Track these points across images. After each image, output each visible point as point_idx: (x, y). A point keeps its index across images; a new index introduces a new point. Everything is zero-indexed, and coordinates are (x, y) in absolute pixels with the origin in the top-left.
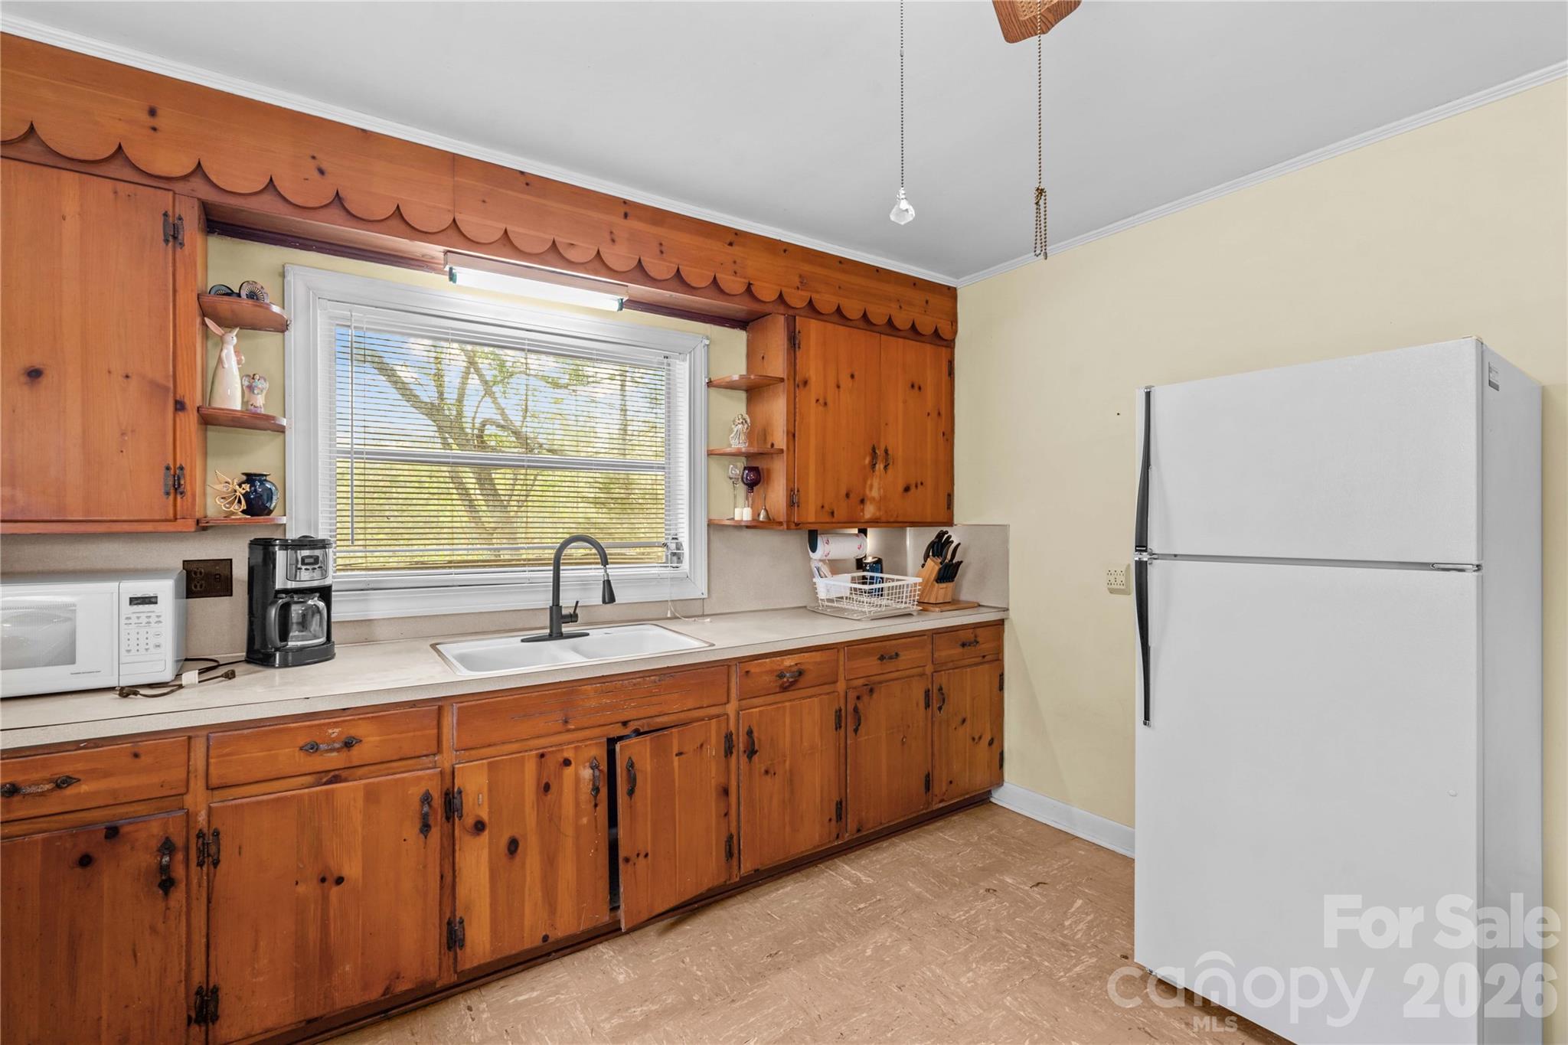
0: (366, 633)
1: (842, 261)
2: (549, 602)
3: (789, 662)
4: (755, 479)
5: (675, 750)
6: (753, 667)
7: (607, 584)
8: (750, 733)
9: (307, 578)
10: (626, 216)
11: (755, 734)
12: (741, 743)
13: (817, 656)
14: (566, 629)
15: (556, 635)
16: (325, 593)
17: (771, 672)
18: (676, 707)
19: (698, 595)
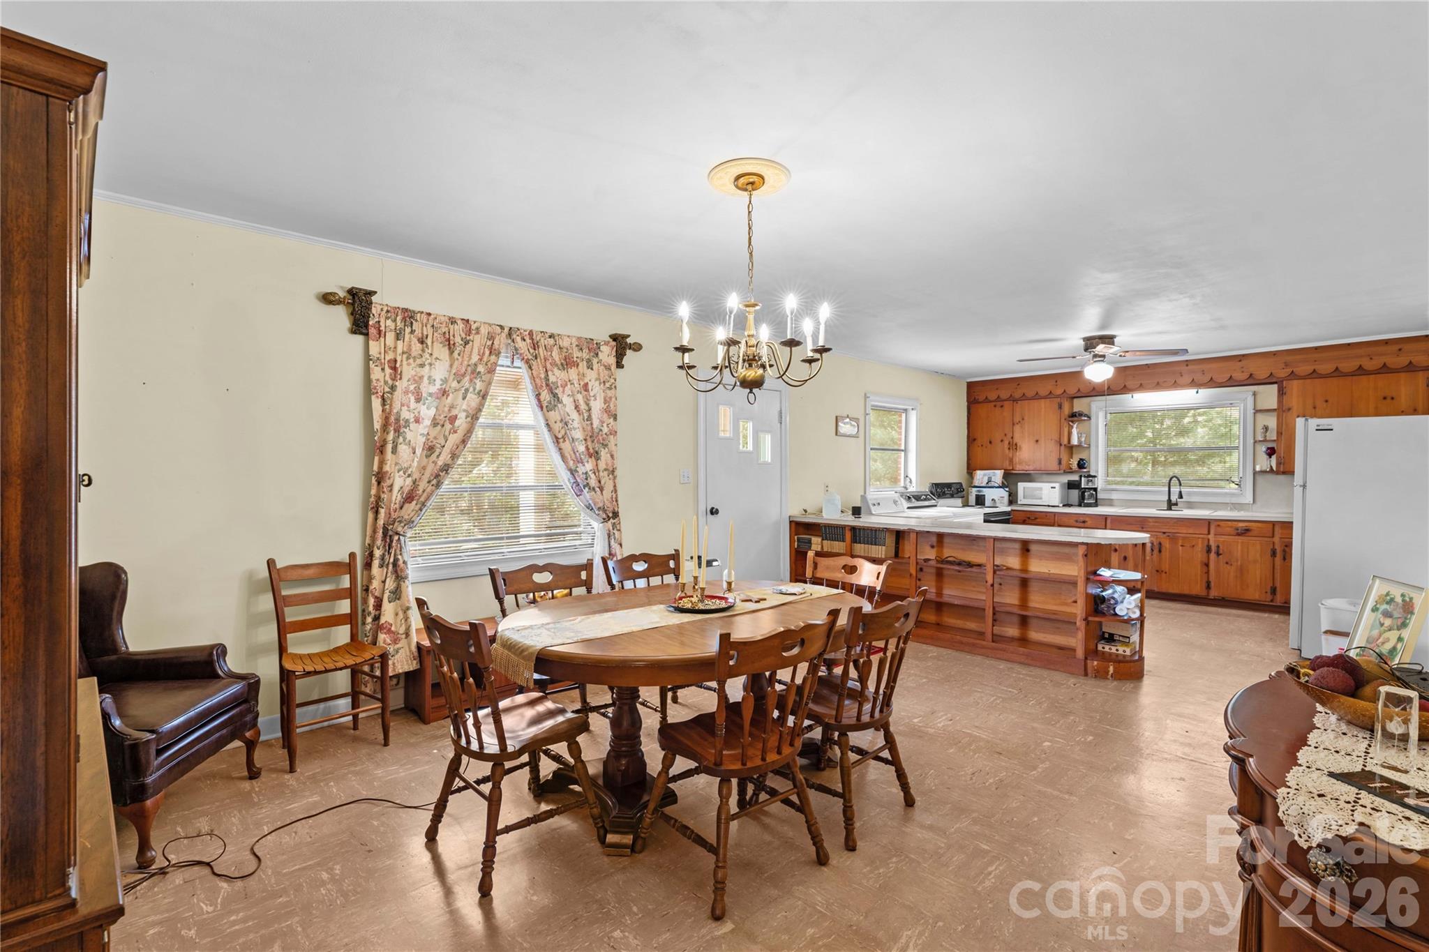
0: (1110, 503)
1: (1316, 348)
2: (1166, 498)
3: (1241, 525)
4: (1271, 452)
5: (1180, 544)
6: (1221, 523)
7: (1180, 492)
8: (1218, 547)
9: (1090, 485)
10: (1187, 365)
11: (1221, 548)
12: (1214, 549)
13: (1259, 525)
14: (1173, 508)
15: (1170, 509)
16: (1095, 490)
17: (1231, 527)
18: (1185, 531)
19: (1247, 502)
